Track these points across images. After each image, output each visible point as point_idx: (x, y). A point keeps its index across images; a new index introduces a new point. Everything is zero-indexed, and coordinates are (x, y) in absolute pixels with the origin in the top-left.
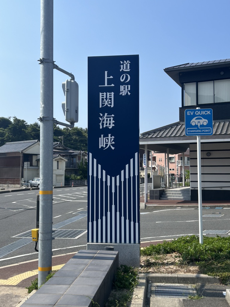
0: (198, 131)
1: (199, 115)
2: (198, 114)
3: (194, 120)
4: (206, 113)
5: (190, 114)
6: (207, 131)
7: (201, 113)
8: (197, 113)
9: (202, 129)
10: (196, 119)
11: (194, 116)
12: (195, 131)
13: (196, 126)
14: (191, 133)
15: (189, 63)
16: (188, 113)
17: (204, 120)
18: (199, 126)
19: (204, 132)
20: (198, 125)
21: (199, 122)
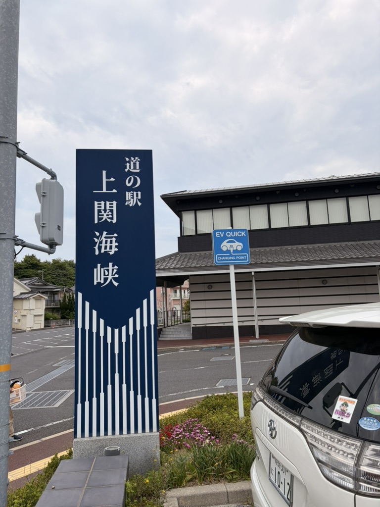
0: (231, 258)
1: (231, 237)
2: (229, 236)
3: (225, 243)
4: (240, 234)
5: (220, 235)
6: (242, 258)
7: (233, 234)
8: (228, 234)
9: (236, 256)
10: (228, 242)
11: (225, 238)
12: (227, 258)
13: (228, 251)
14: (221, 260)
15: (186, 191)
16: (217, 234)
17: (237, 243)
18: (232, 251)
19: (238, 260)
20: (230, 251)
21: (231, 246)
